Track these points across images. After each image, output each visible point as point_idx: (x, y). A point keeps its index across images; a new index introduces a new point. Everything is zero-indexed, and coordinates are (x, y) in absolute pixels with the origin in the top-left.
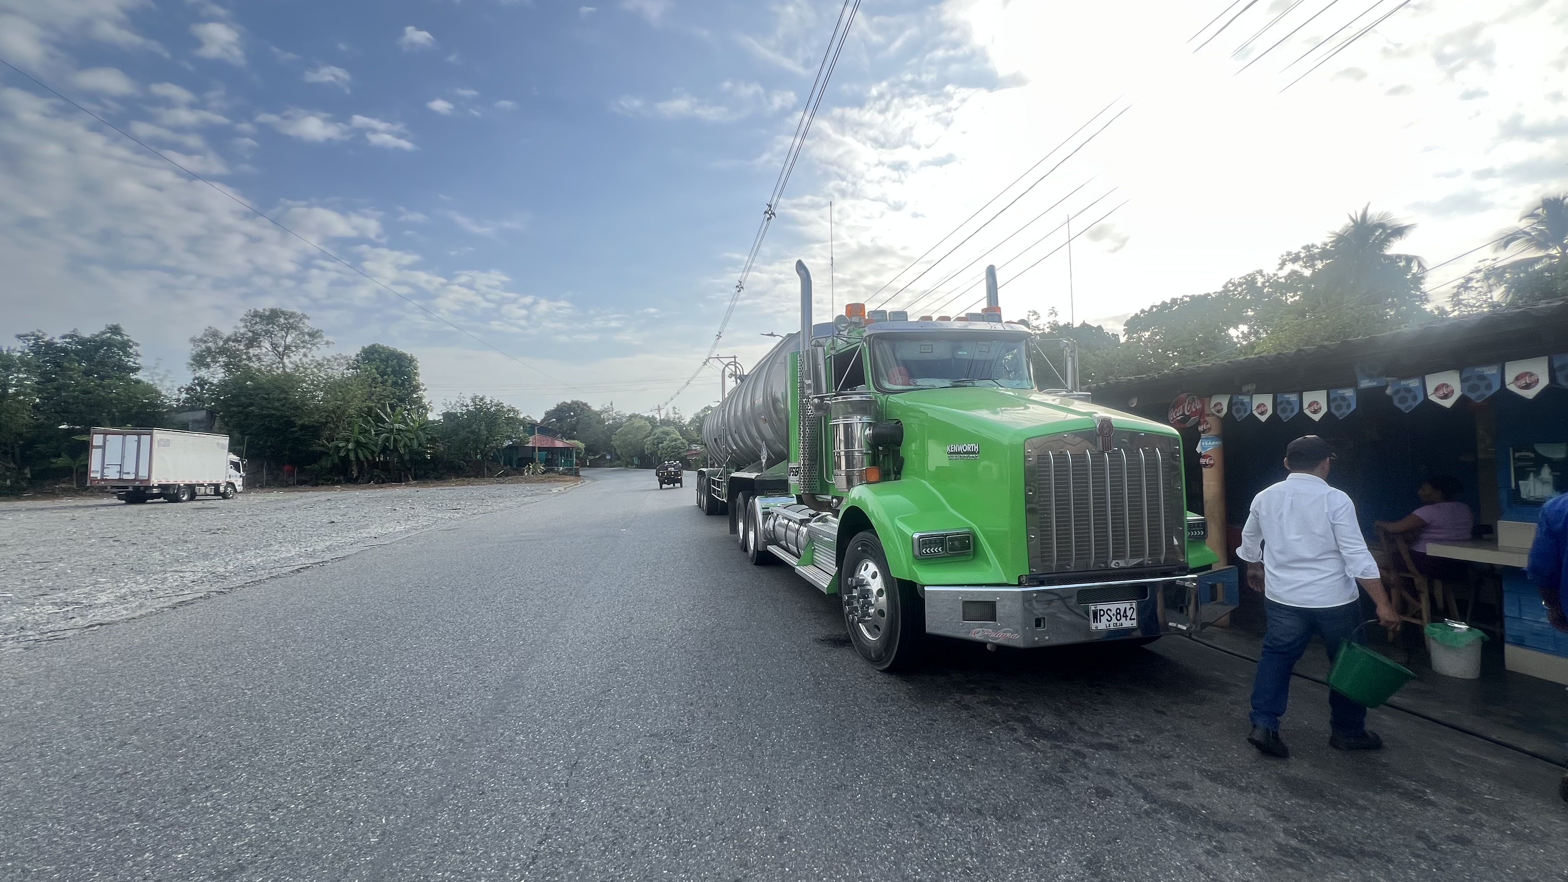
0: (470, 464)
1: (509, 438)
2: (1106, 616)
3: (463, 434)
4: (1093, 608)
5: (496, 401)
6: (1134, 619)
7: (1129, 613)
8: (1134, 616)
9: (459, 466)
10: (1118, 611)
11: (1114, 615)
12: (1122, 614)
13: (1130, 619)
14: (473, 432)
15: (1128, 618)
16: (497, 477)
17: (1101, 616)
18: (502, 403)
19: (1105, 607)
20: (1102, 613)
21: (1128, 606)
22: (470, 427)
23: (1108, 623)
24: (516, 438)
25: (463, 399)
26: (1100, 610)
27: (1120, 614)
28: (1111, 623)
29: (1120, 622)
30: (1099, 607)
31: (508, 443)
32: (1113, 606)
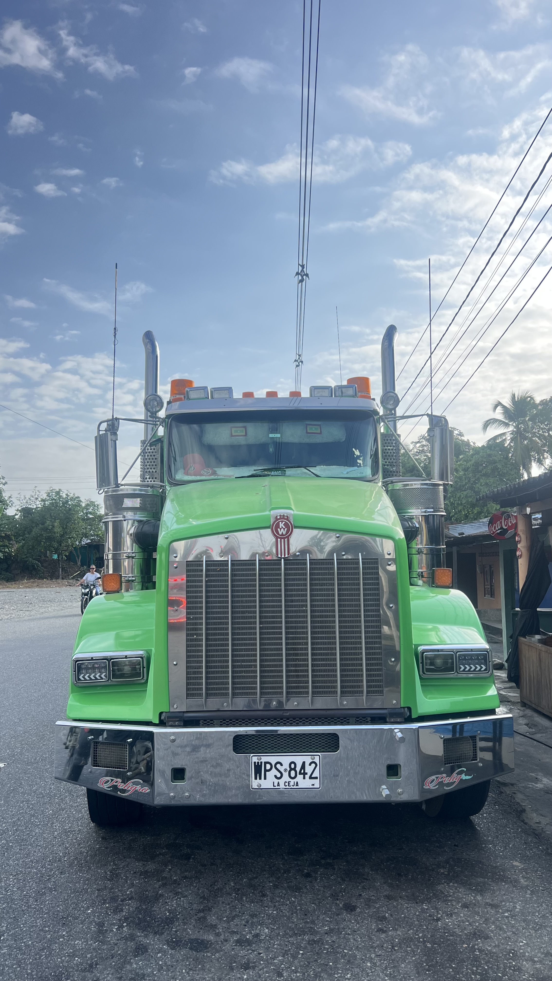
0: (44, 565)
1: (86, 536)
2: (274, 772)
3: (36, 531)
4: (255, 759)
5: (72, 495)
6: (316, 778)
7: (309, 769)
8: (316, 774)
9: (33, 566)
10: (293, 766)
11: (285, 770)
12: (298, 769)
13: (311, 778)
14: (46, 529)
15: (307, 777)
16: (73, 578)
17: (266, 771)
18: (78, 497)
19: (273, 759)
20: (268, 767)
21: (308, 759)
22: (43, 524)
23: (276, 781)
24: (94, 535)
25: (38, 493)
26: (266, 763)
27: (294, 769)
28: (282, 781)
29: (295, 780)
30: (264, 759)
31: (85, 541)
32: (286, 760)
